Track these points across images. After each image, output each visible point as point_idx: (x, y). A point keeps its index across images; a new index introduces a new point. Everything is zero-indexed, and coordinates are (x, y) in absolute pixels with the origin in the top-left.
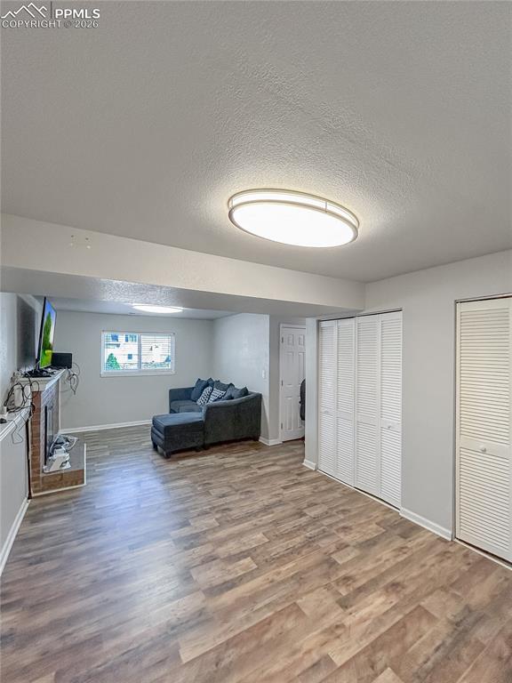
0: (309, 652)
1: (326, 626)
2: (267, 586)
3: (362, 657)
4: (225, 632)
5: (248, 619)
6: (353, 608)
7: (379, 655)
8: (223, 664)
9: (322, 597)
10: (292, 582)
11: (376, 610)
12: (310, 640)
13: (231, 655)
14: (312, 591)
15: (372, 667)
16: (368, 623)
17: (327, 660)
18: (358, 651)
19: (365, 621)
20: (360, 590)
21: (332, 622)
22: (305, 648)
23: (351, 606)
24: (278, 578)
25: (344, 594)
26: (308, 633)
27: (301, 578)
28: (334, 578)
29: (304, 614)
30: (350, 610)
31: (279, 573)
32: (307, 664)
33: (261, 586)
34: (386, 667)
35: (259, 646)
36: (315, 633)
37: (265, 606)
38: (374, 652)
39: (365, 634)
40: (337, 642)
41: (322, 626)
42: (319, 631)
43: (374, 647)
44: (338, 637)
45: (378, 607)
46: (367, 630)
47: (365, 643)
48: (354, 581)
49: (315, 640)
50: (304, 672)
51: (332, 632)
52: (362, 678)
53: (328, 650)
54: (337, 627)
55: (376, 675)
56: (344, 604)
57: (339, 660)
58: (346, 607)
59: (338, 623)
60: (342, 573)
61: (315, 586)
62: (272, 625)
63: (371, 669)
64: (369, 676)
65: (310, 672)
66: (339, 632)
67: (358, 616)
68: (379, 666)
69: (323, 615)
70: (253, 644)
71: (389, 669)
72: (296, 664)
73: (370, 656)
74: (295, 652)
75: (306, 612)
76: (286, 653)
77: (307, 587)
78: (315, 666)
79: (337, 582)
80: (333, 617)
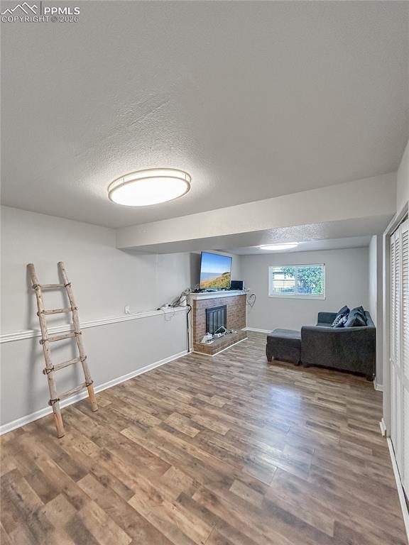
0: (135, 482)
1: (157, 489)
2: (180, 447)
3: (137, 517)
4: (139, 440)
5: (151, 446)
6: (181, 507)
7: (142, 532)
8: (122, 446)
9: (183, 481)
10: (189, 460)
11: (186, 527)
12: (143, 481)
13: (127, 447)
14: (186, 473)
15: (130, 526)
16: (170, 520)
17: (131, 494)
18: (141, 514)
19: (172, 518)
20: (205, 511)
21: (163, 493)
22: (138, 480)
23: (183, 505)
24: (189, 451)
25: (193, 497)
26: (149, 479)
27: (196, 464)
28: (208, 487)
29: (164, 473)
30: (179, 504)
31: (193, 450)
32: (126, 483)
33: (178, 444)
34: (132, 537)
35: (134, 456)
36: (150, 483)
37: (162, 451)
38: (143, 528)
39: (158, 519)
40: (146, 499)
41: (157, 486)
42: (152, 485)
43: (148, 527)
44: (150, 498)
45: (191, 529)
46: (163, 520)
47: (150, 519)
48: (213, 505)
49: (144, 484)
50: (122, 483)
51: (153, 494)
52: (121, 518)
53: (139, 493)
54: (159, 497)
55: (125, 529)
56: (183, 499)
57: (133, 502)
58: (180, 501)
59: (162, 497)
60: (217, 493)
61: (192, 475)
62: (150, 459)
63: (129, 524)
64: (123, 523)
65: (122, 486)
66: (155, 499)
67: (175, 511)
68: (132, 531)
69: (167, 486)
70: (134, 453)
71: (131, 540)
72: (126, 477)
73: (140, 524)
74: (134, 475)
75: (166, 474)
76: (133, 470)
77: (189, 469)
78: (127, 488)
79: (205, 490)
80: (167, 492)
